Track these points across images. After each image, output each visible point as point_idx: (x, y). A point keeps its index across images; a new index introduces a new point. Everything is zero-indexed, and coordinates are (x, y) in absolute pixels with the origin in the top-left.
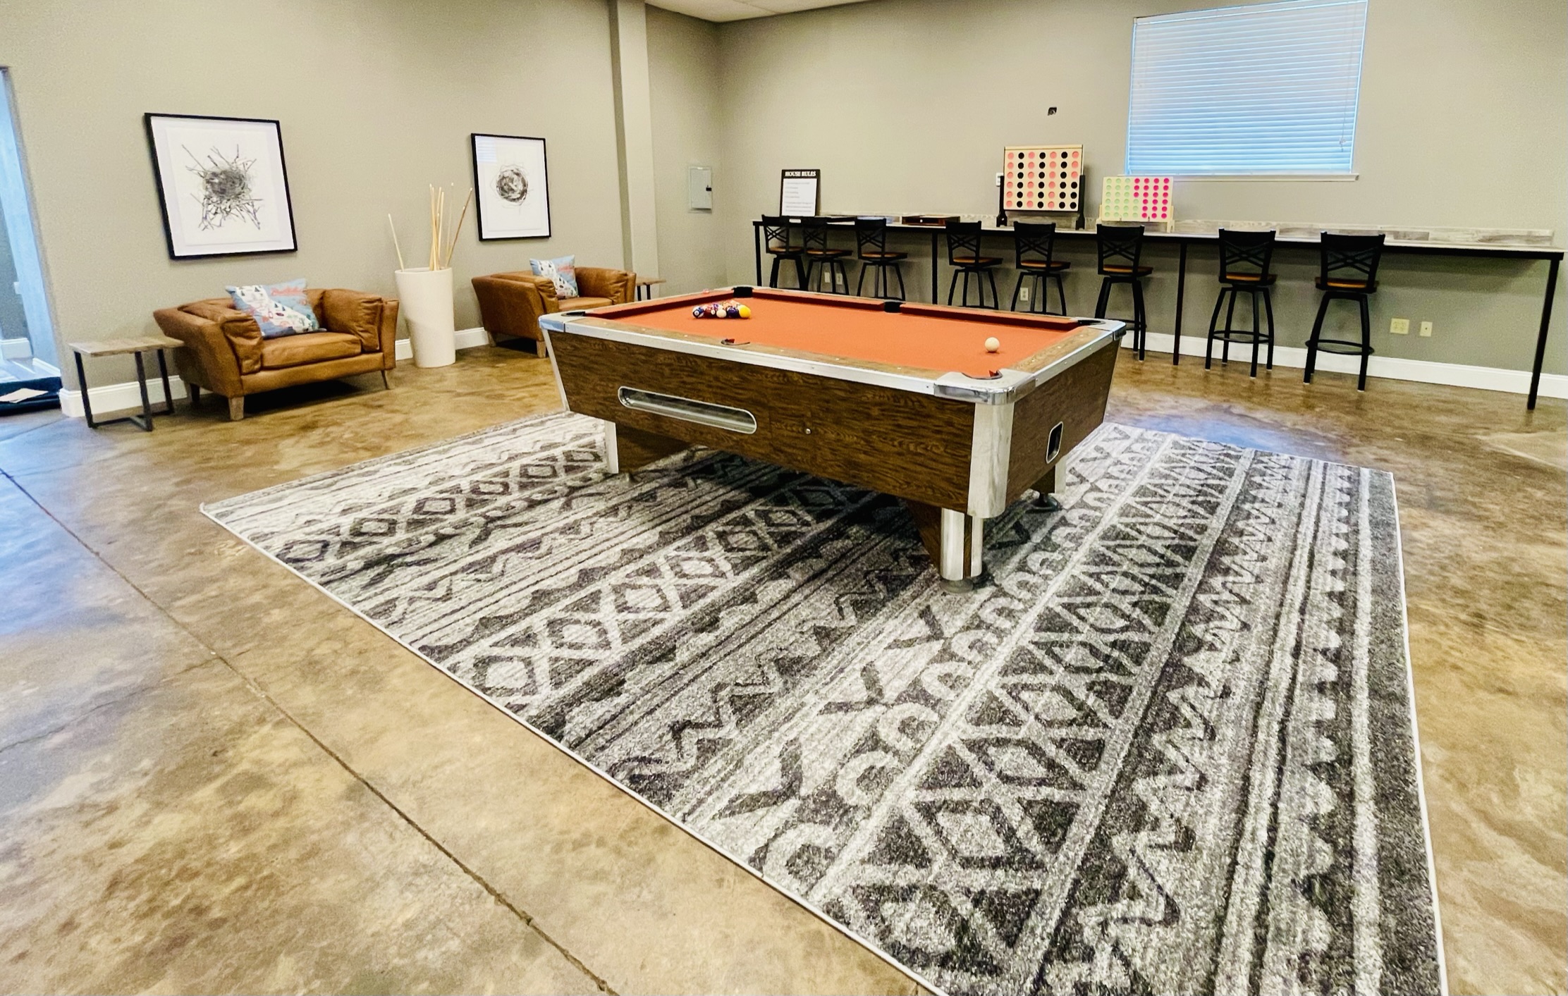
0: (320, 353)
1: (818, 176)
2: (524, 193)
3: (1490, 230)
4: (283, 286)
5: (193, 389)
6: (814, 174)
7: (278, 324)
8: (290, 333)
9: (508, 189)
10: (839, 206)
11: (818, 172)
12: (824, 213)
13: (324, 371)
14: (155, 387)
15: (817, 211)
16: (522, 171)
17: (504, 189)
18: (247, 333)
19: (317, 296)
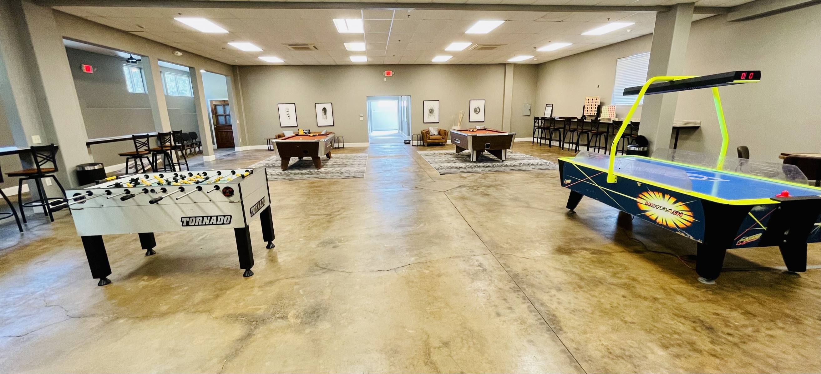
0: (436, 138)
1: (552, 106)
2: (479, 112)
3: (686, 121)
4: (434, 128)
5: (423, 143)
6: (552, 105)
7: (433, 133)
8: (434, 135)
9: (477, 111)
10: (557, 115)
11: (553, 105)
12: (553, 116)
13: (437, 141)
14: (419, 142)
15: (551, 116)
16: (479, 107)
17: (475, 111)
18: (428, 134)
19: (439, 130)
